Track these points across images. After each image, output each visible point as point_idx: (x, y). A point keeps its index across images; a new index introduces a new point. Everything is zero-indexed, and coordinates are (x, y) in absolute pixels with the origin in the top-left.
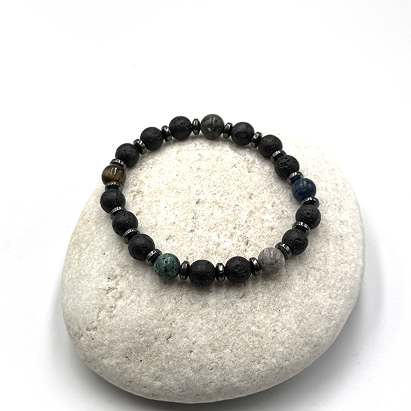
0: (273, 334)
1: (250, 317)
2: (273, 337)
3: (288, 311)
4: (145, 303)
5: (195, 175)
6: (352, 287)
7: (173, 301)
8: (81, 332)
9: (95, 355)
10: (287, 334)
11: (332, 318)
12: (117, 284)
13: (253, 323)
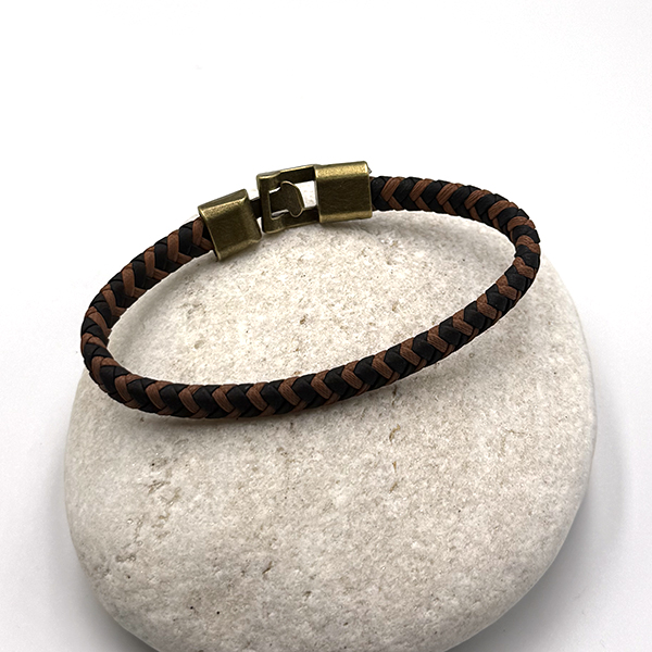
0: (451, 555)
1: (409, 525)
2: (452, 560)
3: (474, 511)
4: (221, 509)
5: (296, 271)
6: (580, 463)
7: (271, 502)
8: (106, 564)
9: (134, 606)
10: (476, 552)
11: (550, 520)
12: (168, 474)
13: (416, 537)
